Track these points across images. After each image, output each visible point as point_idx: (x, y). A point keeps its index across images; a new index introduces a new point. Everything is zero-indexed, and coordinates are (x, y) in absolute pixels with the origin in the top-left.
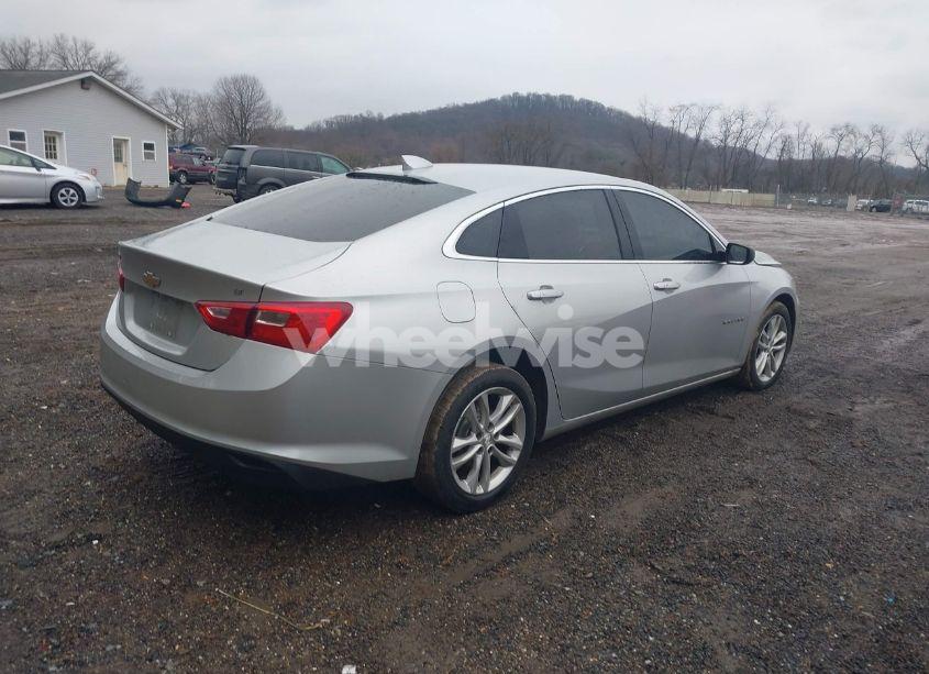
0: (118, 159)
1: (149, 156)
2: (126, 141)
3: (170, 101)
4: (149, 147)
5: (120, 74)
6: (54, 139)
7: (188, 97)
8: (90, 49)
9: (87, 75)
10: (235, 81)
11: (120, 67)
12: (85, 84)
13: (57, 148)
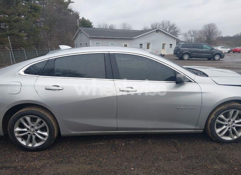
0: (163, 48)
1: (171, 47)
2: (166, 44)
3: (192, 33)
4: (171, 45)
5: (175, 28)
6: (149, 45)
7: (197, 31)
8: (169, 23)
9: (158, 29)
10: (208, 25)
11: (175, 26)
12: (157, 31)
13: (150, 47)
